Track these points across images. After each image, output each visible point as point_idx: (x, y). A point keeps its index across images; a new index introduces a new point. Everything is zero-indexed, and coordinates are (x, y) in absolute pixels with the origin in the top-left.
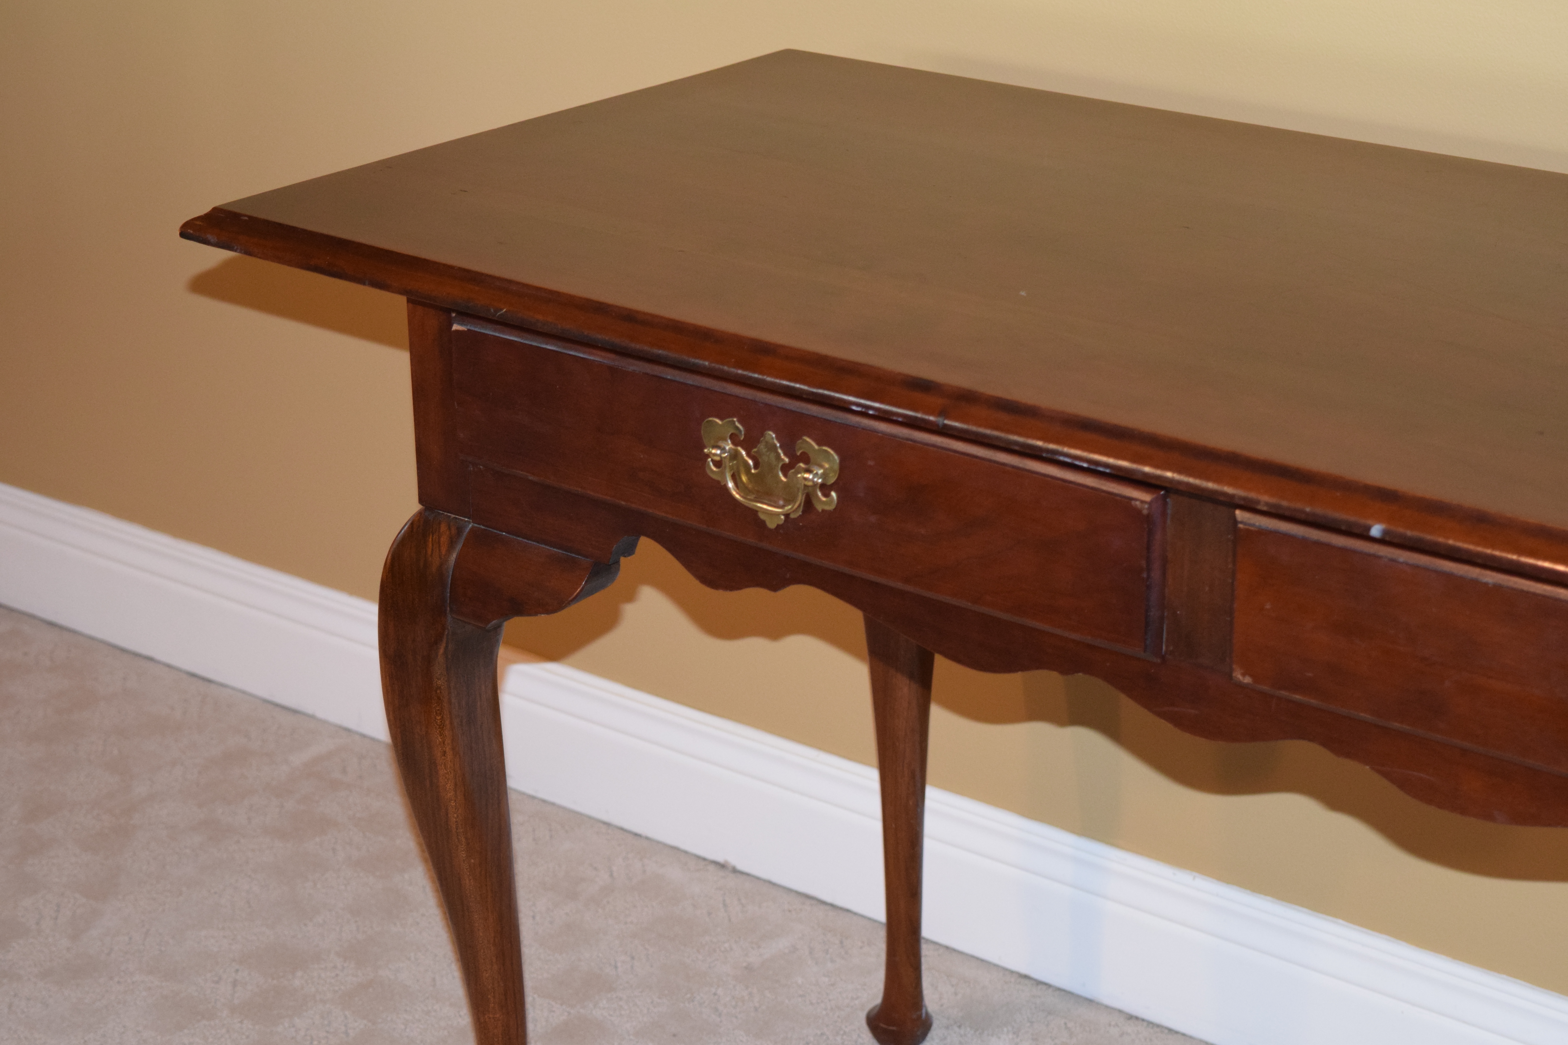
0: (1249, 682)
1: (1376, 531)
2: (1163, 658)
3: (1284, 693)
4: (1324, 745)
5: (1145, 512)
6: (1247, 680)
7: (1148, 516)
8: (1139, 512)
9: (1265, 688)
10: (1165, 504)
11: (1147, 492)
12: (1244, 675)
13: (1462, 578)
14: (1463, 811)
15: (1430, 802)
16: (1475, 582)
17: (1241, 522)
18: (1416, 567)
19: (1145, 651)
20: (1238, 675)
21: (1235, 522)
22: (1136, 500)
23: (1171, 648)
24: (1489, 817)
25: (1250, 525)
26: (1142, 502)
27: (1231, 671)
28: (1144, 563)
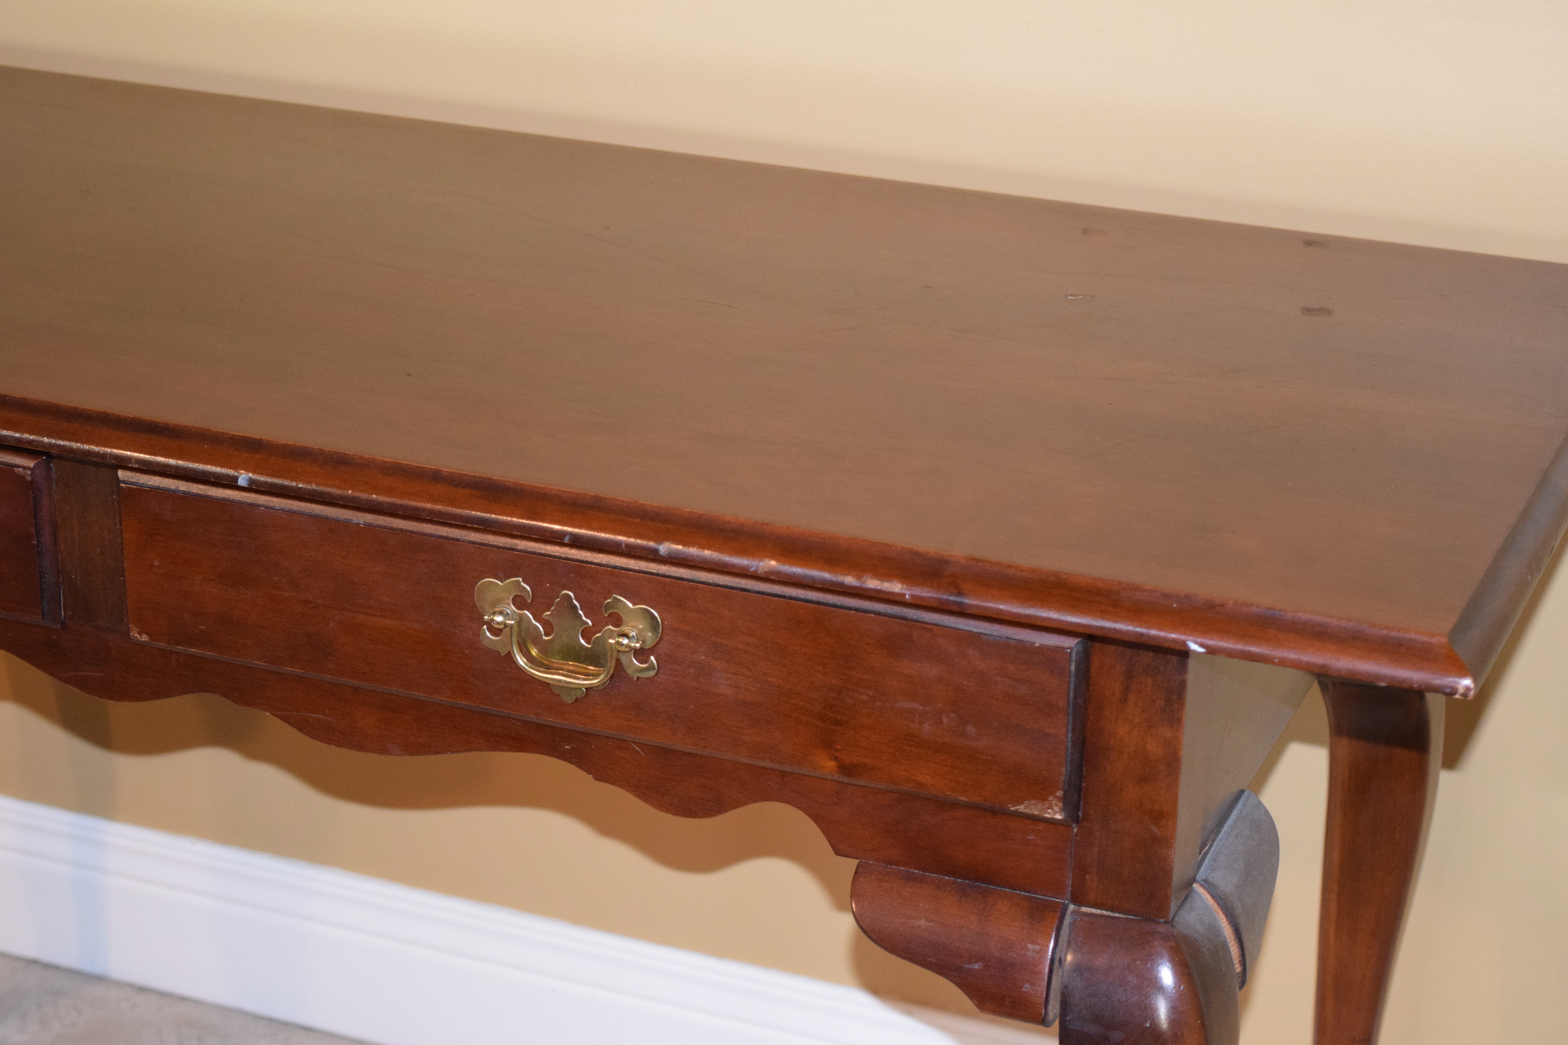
0: (147, 640)
1: (243, 479)
2: (63, 623)
3: (180, 648)
4: (225, 695)
5: (29, 478)
6: (144, 638)
7: (32, 482)
8: (22, 478)
9: (162, 645)
10: (49, 469)
11: (30, 458)
12: (139, 633)
13: (336, 521)
14: (361, 748)
15: (329, 742)
16: (347, 523)
17: (123, 482)
18: (291, 513)
19: (43, 619)
20: (135, 634)
21: (118, 481)
22: (18, 466)
23: (70, 613)
24: (384, 751)
25: (132, 483)
26: (24, 468)
27: (128, 631)
28: (33, 530)
